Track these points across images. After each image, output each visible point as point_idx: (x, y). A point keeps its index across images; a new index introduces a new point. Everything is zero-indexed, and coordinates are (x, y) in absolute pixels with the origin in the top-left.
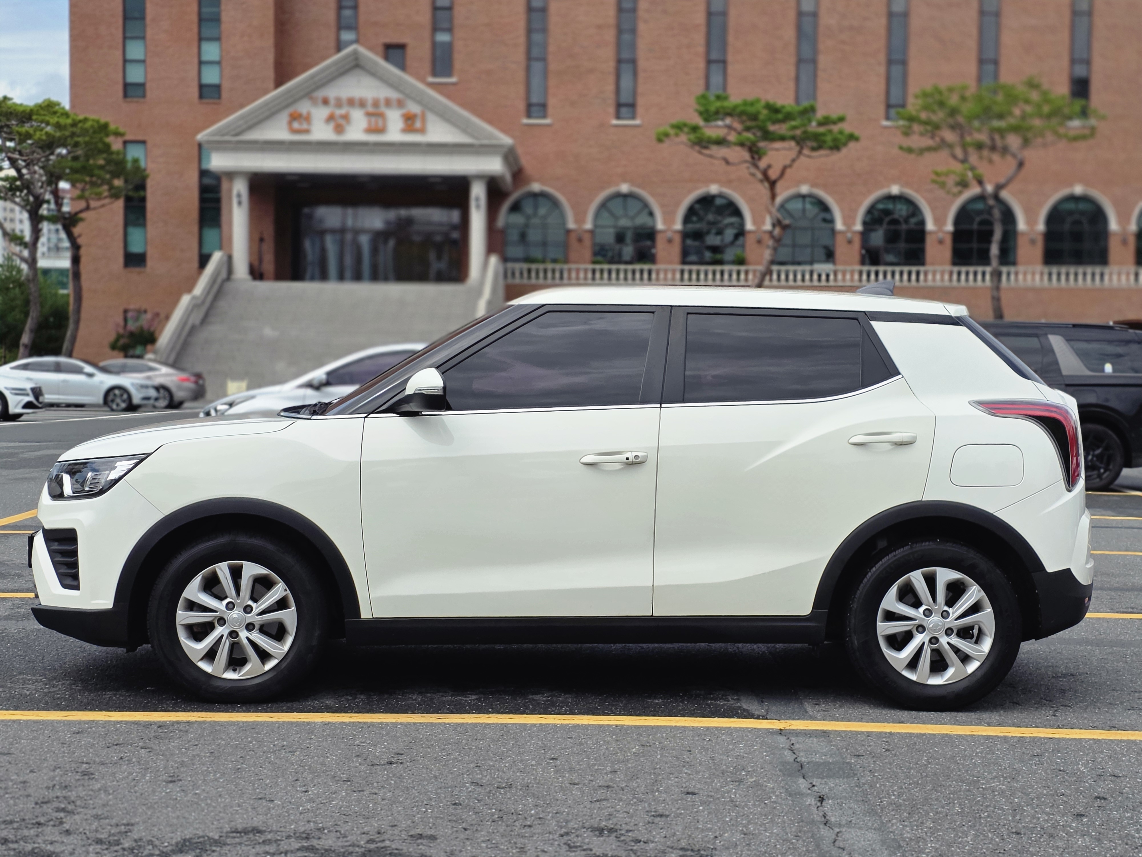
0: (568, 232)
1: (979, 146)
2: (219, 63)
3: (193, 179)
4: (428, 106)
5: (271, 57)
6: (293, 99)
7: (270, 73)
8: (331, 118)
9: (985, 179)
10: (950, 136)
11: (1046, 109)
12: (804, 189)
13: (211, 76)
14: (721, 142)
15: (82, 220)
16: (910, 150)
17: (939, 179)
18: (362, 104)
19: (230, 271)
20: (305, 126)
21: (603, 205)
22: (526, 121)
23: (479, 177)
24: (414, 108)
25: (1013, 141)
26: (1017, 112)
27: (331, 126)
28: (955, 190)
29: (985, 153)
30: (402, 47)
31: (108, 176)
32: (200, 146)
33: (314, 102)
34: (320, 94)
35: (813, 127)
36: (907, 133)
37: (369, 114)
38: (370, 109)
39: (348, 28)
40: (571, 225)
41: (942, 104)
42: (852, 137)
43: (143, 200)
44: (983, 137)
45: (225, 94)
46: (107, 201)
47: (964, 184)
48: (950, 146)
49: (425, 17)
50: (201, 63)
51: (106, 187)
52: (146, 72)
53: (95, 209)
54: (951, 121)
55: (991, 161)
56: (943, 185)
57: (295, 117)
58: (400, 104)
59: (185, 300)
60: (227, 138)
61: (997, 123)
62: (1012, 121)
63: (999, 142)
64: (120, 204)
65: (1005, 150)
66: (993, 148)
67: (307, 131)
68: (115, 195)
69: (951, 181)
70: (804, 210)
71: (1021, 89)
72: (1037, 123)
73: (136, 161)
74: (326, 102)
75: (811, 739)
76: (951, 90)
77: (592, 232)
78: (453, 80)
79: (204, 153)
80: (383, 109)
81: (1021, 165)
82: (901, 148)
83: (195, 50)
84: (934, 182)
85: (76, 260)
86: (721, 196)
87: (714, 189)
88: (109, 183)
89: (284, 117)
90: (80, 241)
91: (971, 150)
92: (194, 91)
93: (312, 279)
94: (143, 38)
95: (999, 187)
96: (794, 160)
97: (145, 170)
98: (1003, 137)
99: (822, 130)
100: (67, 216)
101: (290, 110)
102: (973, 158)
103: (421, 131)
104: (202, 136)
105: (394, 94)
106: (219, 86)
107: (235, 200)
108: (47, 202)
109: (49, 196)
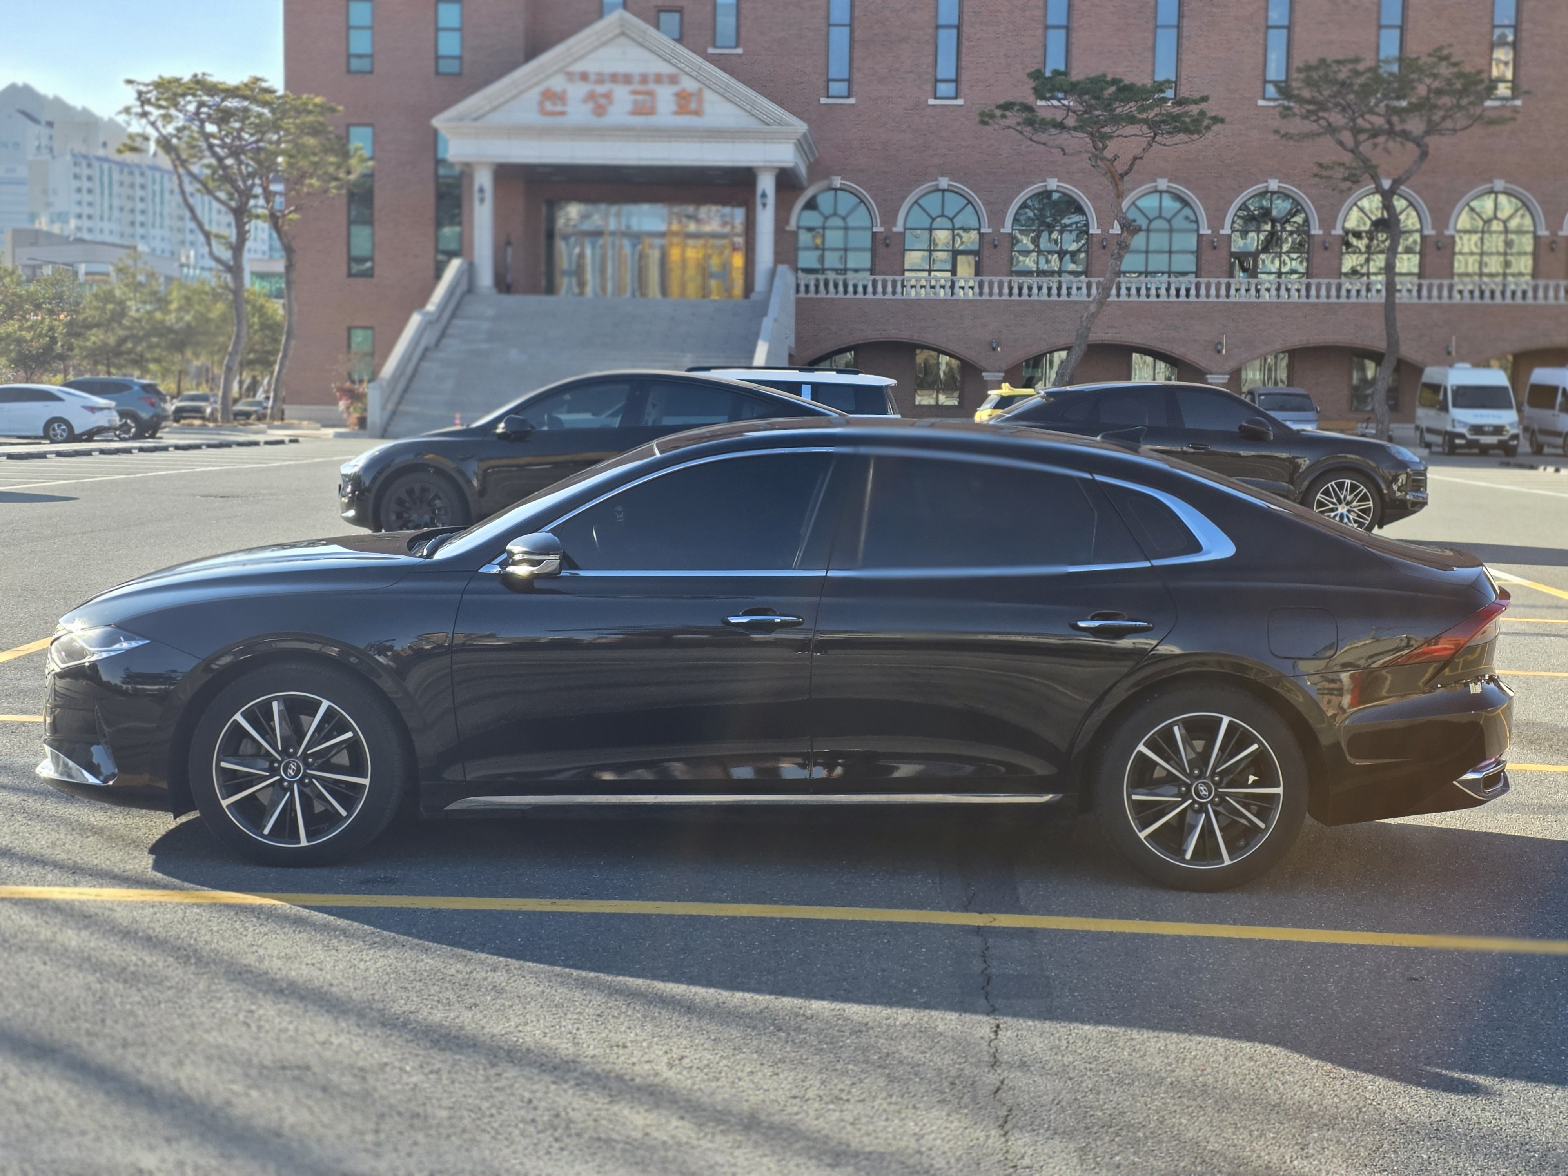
0: (874, 235)
2: (460, 29)
3: (427, 170)
4: (704, 83)
5: (520, 23)
6: (547, 74)
7: (520, 43)
8: (591, 97)
9: (1381, 171)
11: (1458, 86)
12: (1162, 184)
13: (449, 45)
14: (1057, 126)
16: (1288, 136)
17: (1324, 173)
18: (627, 79)
19: (472, 282)
20: (559, 108)
21: (917, 203)
22: (823, 100)
23: (767, 168)
24: (689, 84)
25: (1415, 125)
26: (1421, 88)
27: (590, 106)
30: (677, 11)
32: (435, 134)
33: (570, 76)
34: (579, 67)
35: (1167, 107)
36: (1286, 113)
38: (636, 86)
40: (879, 228)
41: (1327, 79)
42: (1217, 120)
44: (1379, 121)
45: (466, 68)
48: (1338, 132)
50: (437, 29)
52: (374, 43)
54: (1340, 100)
55: (1388, 150)
56: (1328, 180)
57: (547, 96)
58: (673, 80)
59: (415, 319)
60: (470, 122)
61: (1395, 103)
64: (342, 200)
65: (1406, 136)
66: (1391, 132)
67: (563, 113)
69: (1338, 173)
70: (1161, 208)
71: (1424, 59)
72: (1445, 101)
74: (584, 77)
75: (1013, 940)
76: (1339, 62)
77: (903, 234)
78: (739, 51)
79: (441, 140)
81: (1424, 154)
82: (1278, 133)
83: (430, 14)
84: (1318, 175)
85: (290, 263)
86: (1059, 192)
87: (1052, 184)
89: (532, 96)
92: (429, 64)
95: (1396, 183)
96: (1145, 150)
99: (1178, 110)
100: (279, 214)
101: (542, 87)
102: (1367, 148)
103: (697, 113)
104: (437, 122)
105: (666, 69)
106: (460, 58)
107: (476, 196)
108: (256, 197)
109: (258, 190)
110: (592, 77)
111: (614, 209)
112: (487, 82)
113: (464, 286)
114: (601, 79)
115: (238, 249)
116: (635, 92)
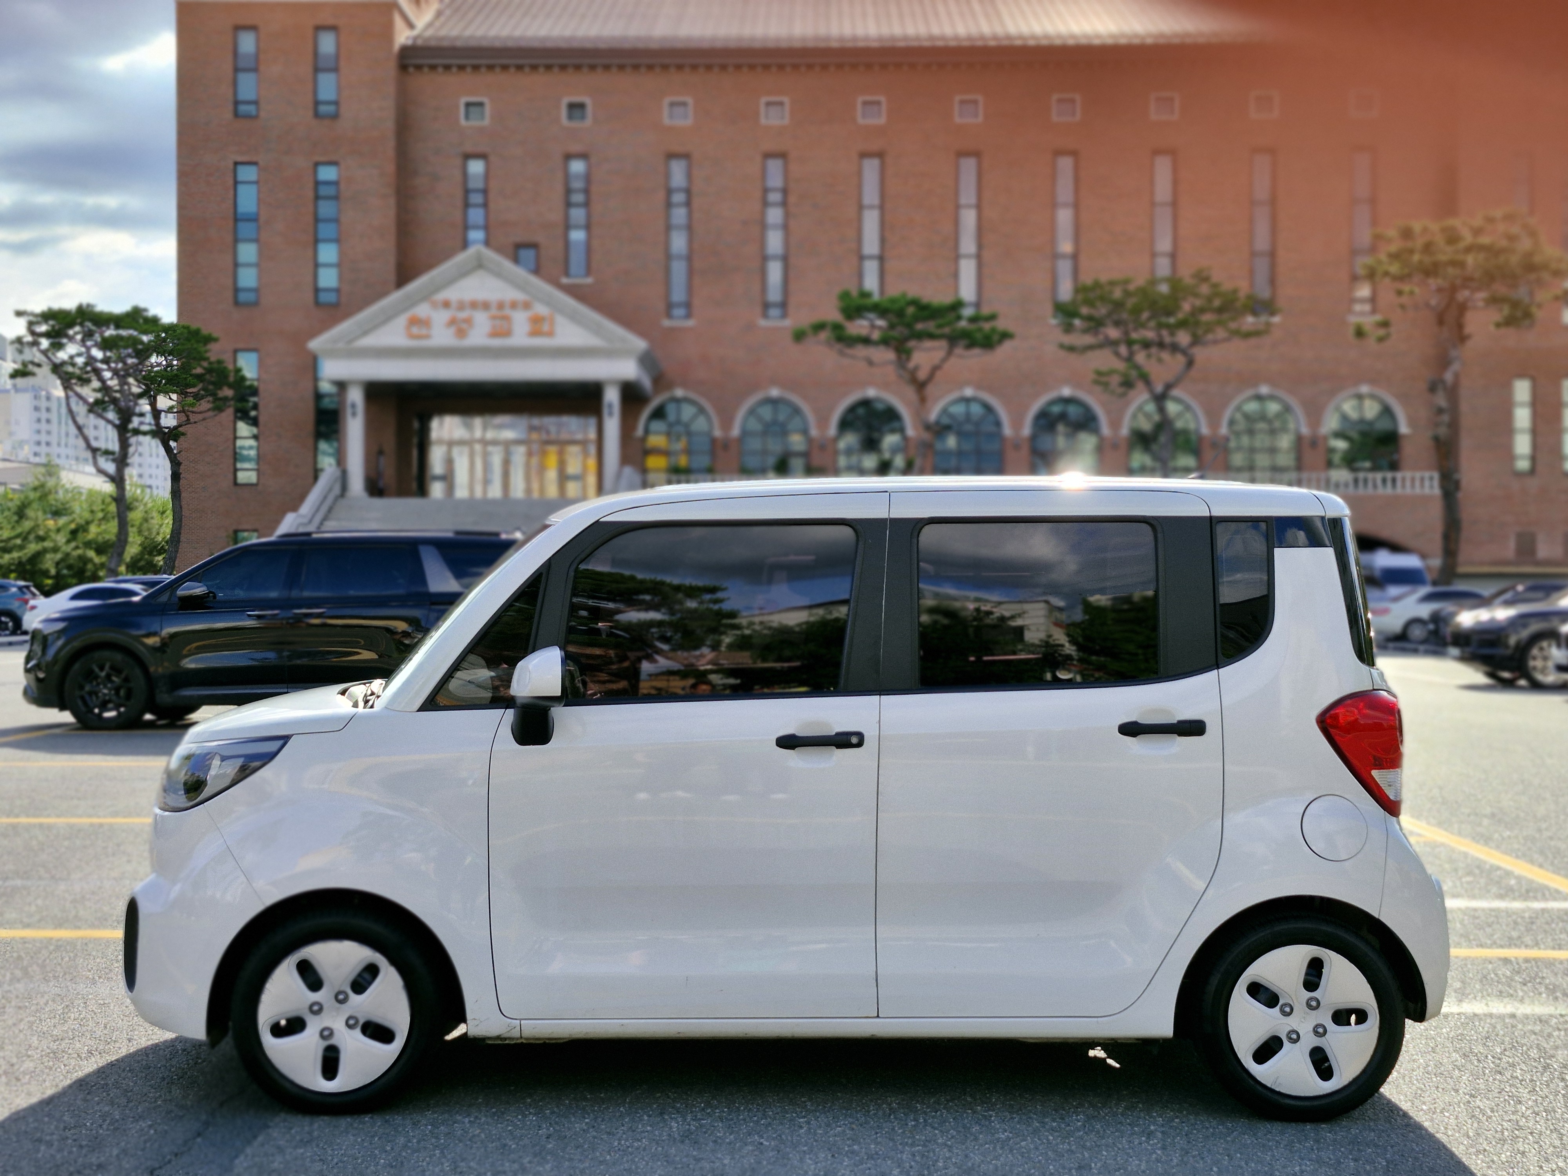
0: (714, 441)
1: (1146, 345)
2: (337, 266)
3: (307, 389)
4: (555, 308)
5: (391, 259)
6: (413, 302)
7: (392, 277)
8: (452, 322)
9: (1153, 377)
10: (1113, 333)
11: (1217, 303)
12: (969, 392)
14: (866, 341)
15: (183, 434)
16: (1071, 349)
17: (1104, 379)
18: (486, 306)
19: (344, 487)
20: (424, 331)
21: (752, 412)
22: (667, 323)
23: (612, 382)
24: (541, 309)
25: (1183, 338)
26: (1186, 307)
27: (452, 330)
28: (1121, 390)
29: (1154, 350)
30: (534, 246)
31: (211, 387)
32: (313, 356)
33: (434, 305)
34: (442, 296)
35: (963, 324)
36: (1068, 328)
37: (494, 318)
38: (494, 312)
39: (476, 227)
40: (718, 433)
41: (1103, 299)
42: (1005, 336)
44: (1150, 335)
45: (344, 300)
46: (211, 413)
47: (1128, 384)
48: (1114, 343)
49: (556, 216)
50: (316, 266)
51: (211, 399)
52: (260, 278)
53: (195, 422)
54: (1115, 317)
55: (1160, 360)
56: (1106, 385)
57: (414, 321)
58: (527, 306)
60: (341, 345)
61: (1164, 320)
62: (1180, 316)
63: (1167, 339)
64: (229, 417)
65: (1175, 348)
66: (1161, 345)
67: (427, 337)
68: (220, 405)
69: (1115, 380)
70: (968, 415)
71: (1188, 280)
72: (1207, 317)
73: (239, 370)
74: (446, 304)
76: (1112, 283)
77: (741, 440)
78: (589, 280)
79: (318, 361)
80: (507, 312)
81: (1190, 363)
82: (1062, 346)
83: (309, 252)
84: (1097, 382)
85: (175, 477)
86: (878, 400)
87: (871, 393)
88: (214, 395)
89: (401, 321)
90: (180, 458)
91: (1136, 347)
92: (309, 296)
94: (257, 241)
95: (1169, 387)
96: (944, 360)
98: (1172, 334)
99: (973, 327)
100: (167, 430)
101: (409, 314)
102: (1140, 357)
103: (550, 334)
104: (314, 344)
105: (519, 296)
106: (337, 291)
107: (349, 411)
108: (142, 415)
109: (144, 407)
110: (454, 304)
111: (477, 421)
112: (361, 309)
113: (337, 490)
114: (461, 306)
115: (122, 460)
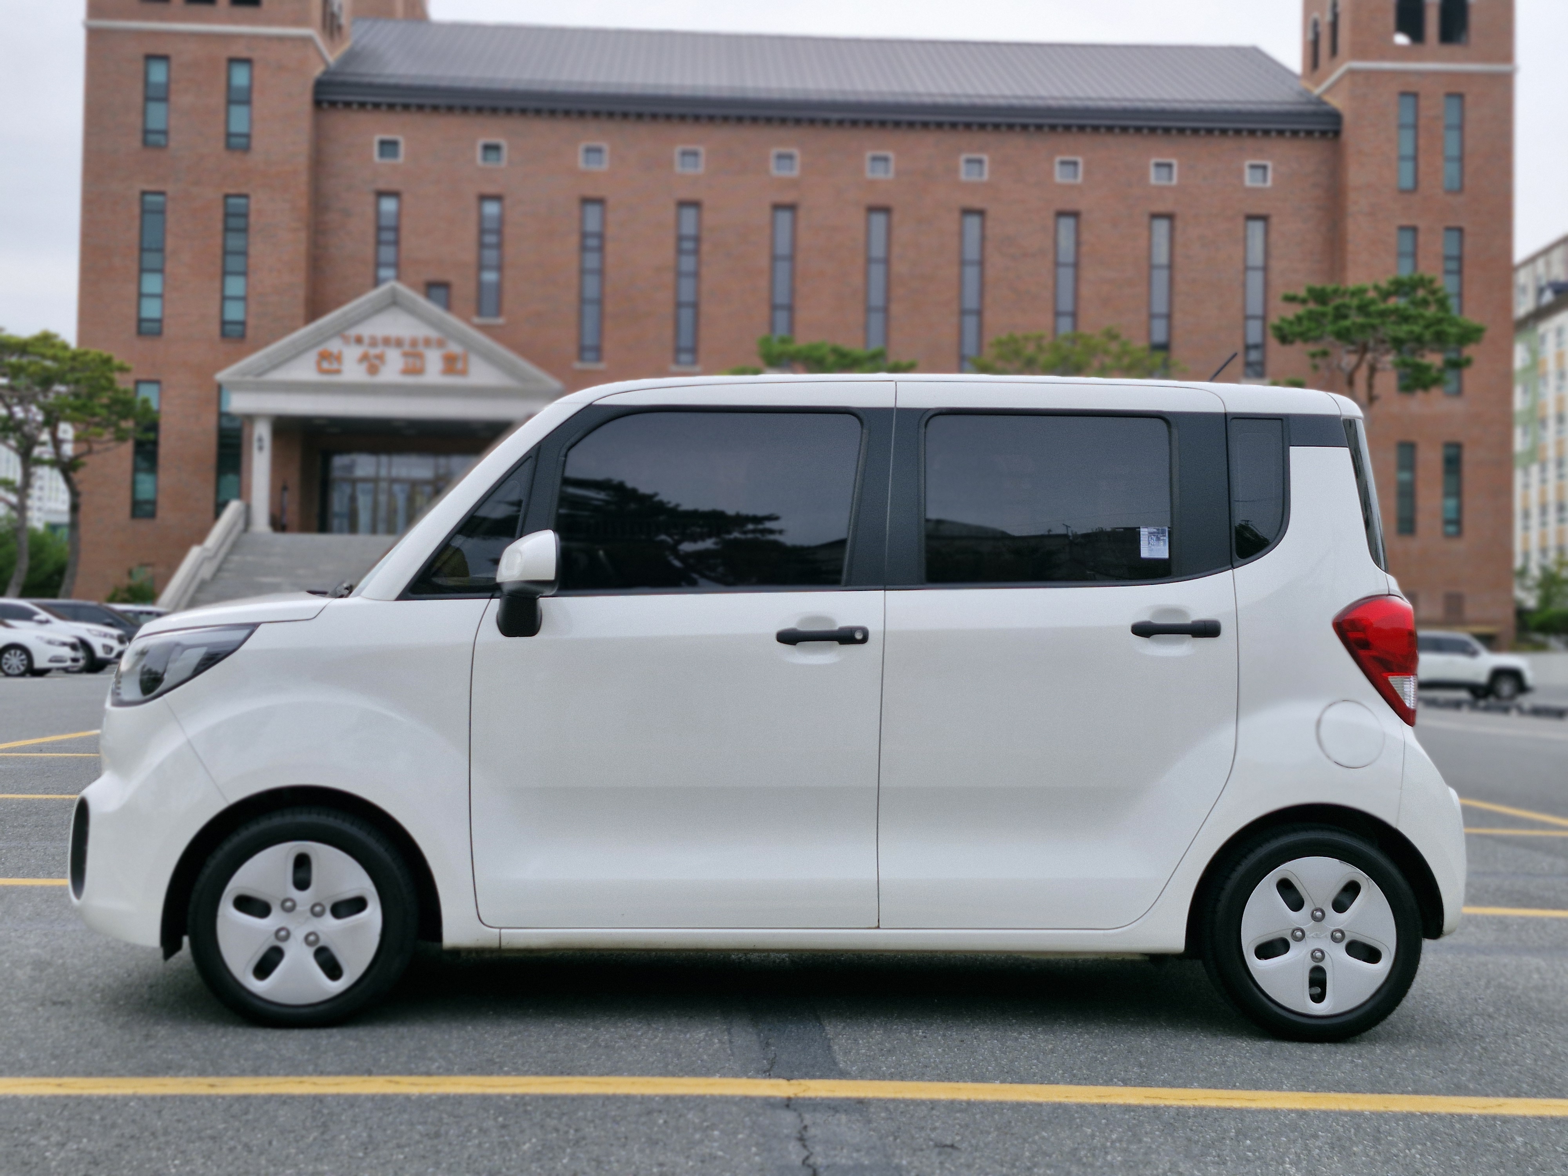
2: (244, 299)
3: (210, 423)
4: (470, 347)
5: (301, 293)
6: (323, 337)
7: (300, 311)
8: (364, 358)
13: (234, 312)
15: (83, 465)
18: (399, 343)
19: (249, 523)
20: (335, 366)
22: (578, 365)
24: (455, 348)
27: (364, 367)
30: (445, 285)
31: (114, 418)
32: (220, 387)
33: (346, 340)
34: (353, 332)
38: (407, 348)
39: (387, 265)
43: (155, 443)
45: (250, 332)
46: (112, 444)
49: (469, 255)
50: (224, 298)
51: (112, 429)
52: (164, 307)
53: (98, 452)
57: (325, 356)
58: (441, 344)
59: (195, 553)
60: (249, 378)
64: (127, 448)
67: (338, 372)
68: (121, 437)
71: (1099, 340)
73: (146, 401)
74: (359, 340)
75: (838, 1116)
78: (501, 321)
79: (224, 394)
80: (421, 349)
83: (217, 284)
85: (75, 508)
89: (312, 357)
90: (80, 488)
92: (216, 329)
93: (341, 531)
94: (161, 271)
97: (158, 412)
100: (66, 460)
101: (320, 349)
103: (464, 372)
104: (221, 376)
105: (433, 334)
106: (243, 323)
107: (255, 445)
108: (43, 444)
109: (45, 436)
110: (366, 340)
111: (384, 459)
112: (267, 343)
113: (240, 525)
114: (374, 343)
115: (23, 489)
116: (406, 355)
